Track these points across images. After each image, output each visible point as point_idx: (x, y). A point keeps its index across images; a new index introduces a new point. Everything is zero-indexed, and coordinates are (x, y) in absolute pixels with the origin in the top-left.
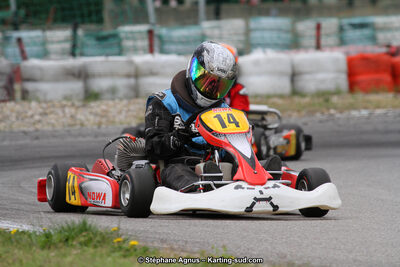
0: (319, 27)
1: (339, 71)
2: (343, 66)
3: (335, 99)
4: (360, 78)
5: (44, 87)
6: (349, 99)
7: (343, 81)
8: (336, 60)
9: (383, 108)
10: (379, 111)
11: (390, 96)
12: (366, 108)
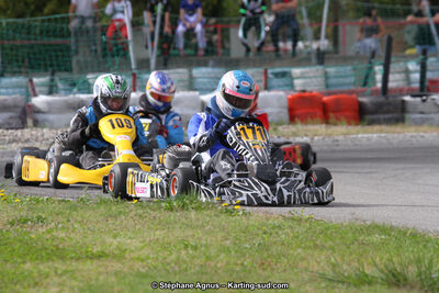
0: (266, 72)
1: (282, 107)
2: (286, 103)
3: (280, 128)
4: (298, 112)
5: (51, 117)
6: (292, 128)
7: (285, 115)
8: (280, 98)
9: (321, 135)
10: (316, 138)
11: (324, 126)
12: (306, 135)
